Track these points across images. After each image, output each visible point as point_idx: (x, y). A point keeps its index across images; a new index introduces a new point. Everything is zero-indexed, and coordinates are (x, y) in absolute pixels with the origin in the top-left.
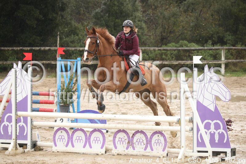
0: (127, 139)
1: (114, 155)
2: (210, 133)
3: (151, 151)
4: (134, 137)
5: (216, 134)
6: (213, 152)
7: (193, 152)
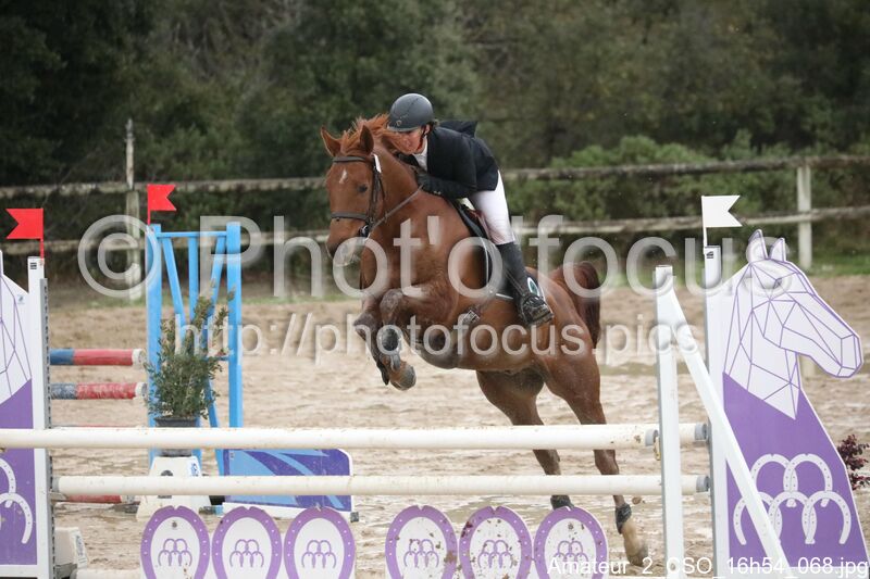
0: (444, 544)
2: (783, 506)
4: (471, 533)
5: (806, 511)
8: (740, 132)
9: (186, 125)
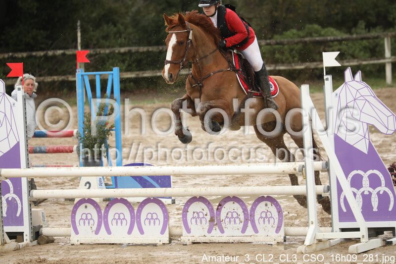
0: (209, 214)
1: (186, 245)
2: (363, 194)
3: (253, 233)
4: (221, 209)
5: (373, 196)
6: (369, 229)
7: (332, 231)
8: (360, 22)
9: (108, 23)
